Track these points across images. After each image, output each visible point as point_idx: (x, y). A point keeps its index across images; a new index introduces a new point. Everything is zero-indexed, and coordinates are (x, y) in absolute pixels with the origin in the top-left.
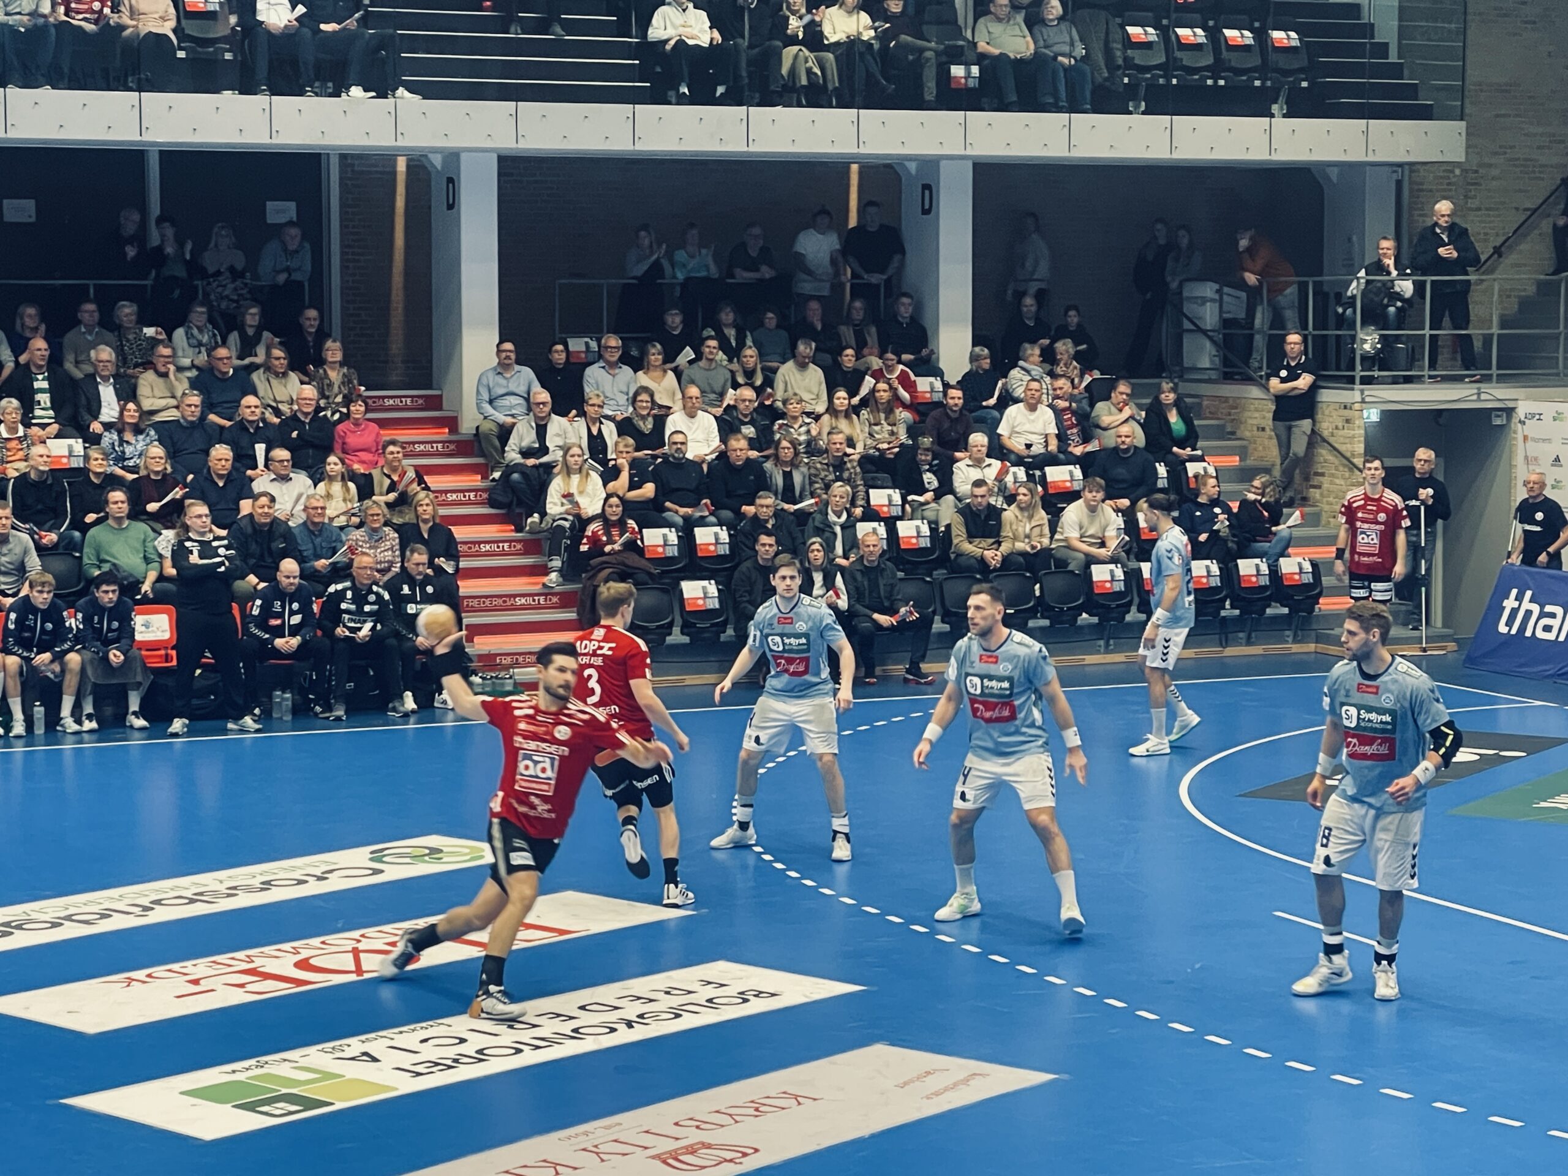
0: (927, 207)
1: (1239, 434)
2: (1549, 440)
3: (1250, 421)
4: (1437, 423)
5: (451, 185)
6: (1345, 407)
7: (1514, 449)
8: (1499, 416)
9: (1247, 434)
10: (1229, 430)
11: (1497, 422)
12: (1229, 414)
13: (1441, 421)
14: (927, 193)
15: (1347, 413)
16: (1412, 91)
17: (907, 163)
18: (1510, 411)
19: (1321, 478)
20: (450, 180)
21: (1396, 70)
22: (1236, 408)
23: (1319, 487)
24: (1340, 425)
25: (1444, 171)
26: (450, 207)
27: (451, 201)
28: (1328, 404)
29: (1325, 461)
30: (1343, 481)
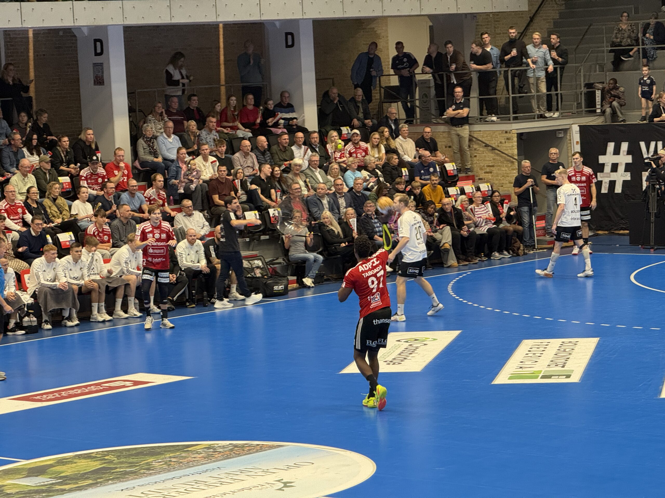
6: (506, 132)
7: (569, 148)
8: (561, 133)
15: (507, 135)
19: (491, 168)
23: (491, 172)
24: (503, 141)
28: (494, 132)
29: (494, 159)
30: (507, 169)
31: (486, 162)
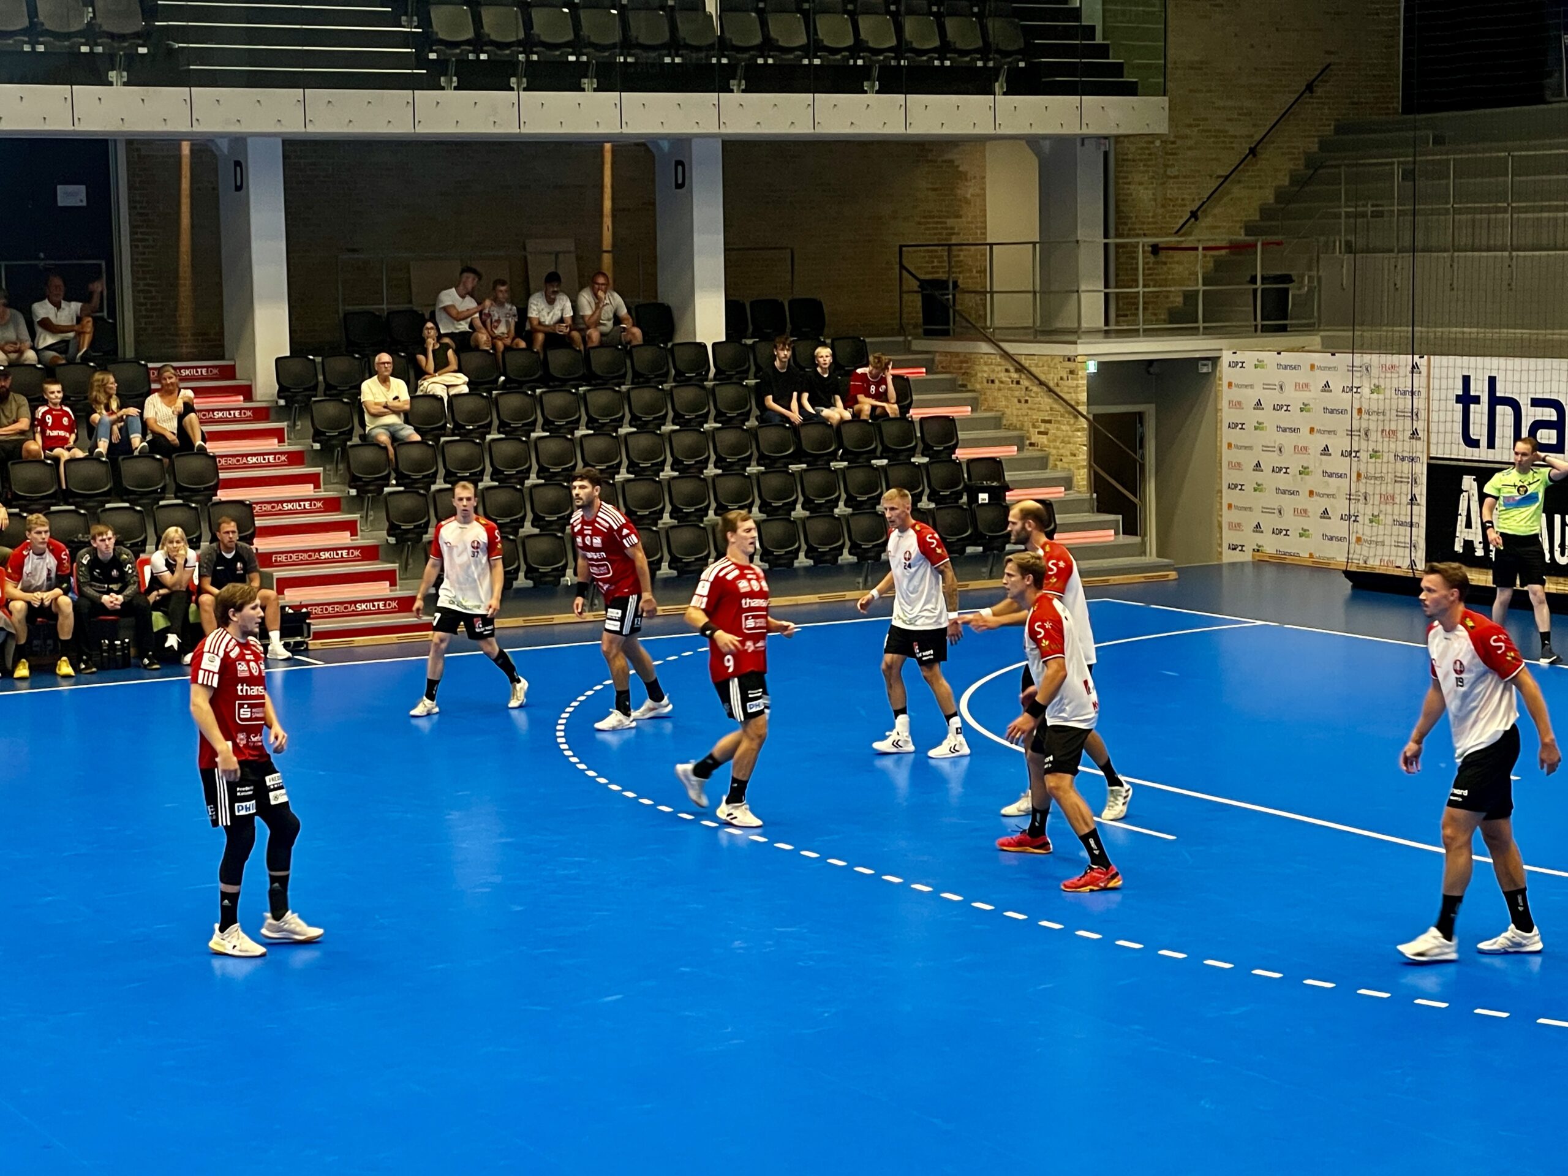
0: (680, 181)
1: (969, 387)
2: (1252, 386)
3: (979, 375)
4: (1149, 372)
5: (238, 169)
6: (1069, 360)
7: (1219, 394)
8: (1205, 365)
9: (978, 386)
10: (960, 383)
11: (1205, 370)
12: (961, 368)
13: (1152, 370)
14: (680, 168)
15: (1071, 365)
16: (1117, 68)
17: (660, 142)
18: (1215, 361)
19: (1048, 425)
20: (238, 164)
21: (1103, 51)
22: (967, 362)
23: (1046, 433)
24: (1065, 376)
25: (1146, 142)
26: (238, 188)
27: (239, 184)
28: (1053, 357)
29: (1051, 409)
30: (1068, 428)
31: (1041, 413)
